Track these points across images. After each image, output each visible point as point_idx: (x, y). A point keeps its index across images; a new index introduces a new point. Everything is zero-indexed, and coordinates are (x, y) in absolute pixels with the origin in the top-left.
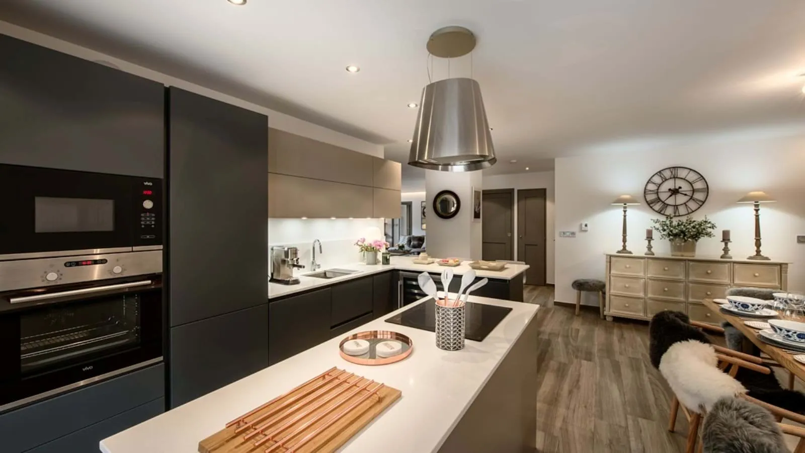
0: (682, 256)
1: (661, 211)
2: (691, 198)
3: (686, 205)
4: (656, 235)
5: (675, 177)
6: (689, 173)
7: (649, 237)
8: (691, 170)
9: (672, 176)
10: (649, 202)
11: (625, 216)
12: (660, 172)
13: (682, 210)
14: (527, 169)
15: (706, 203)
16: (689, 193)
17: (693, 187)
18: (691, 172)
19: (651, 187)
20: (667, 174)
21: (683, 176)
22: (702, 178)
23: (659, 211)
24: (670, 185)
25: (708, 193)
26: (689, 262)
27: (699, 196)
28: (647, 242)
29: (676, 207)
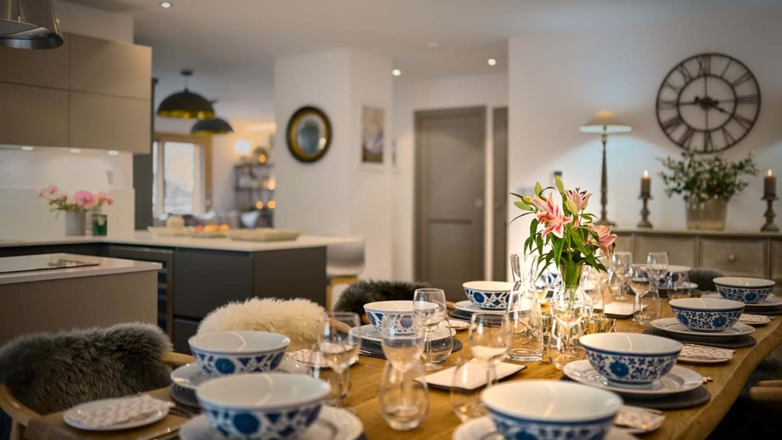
0: (697, 228)
1: (684, 141)
2: (733, 116)
3: (724, 131)
4: (657, 188)
5: (706, 74)
6: (728, 66)
7: (645, 194)
8: (732, 59)
9: (702, 73)
10: (664, 126)
11: (604, 153)
12: (681, 64)
13: (718, 140)
14: (492, 62)
15: (757, 125)
16: (728, 107)
17: (735, 93)
18: (733, 64)
19: (669, 95)
20: (693, 68)
21: (719, 72)
22: (750, 75)
23: (681, 143)
24: (696, 90)
25: (759, 104)
26: (702, 240)
27: (746, 111)
28: (640, 203)
29: (708, 133)
